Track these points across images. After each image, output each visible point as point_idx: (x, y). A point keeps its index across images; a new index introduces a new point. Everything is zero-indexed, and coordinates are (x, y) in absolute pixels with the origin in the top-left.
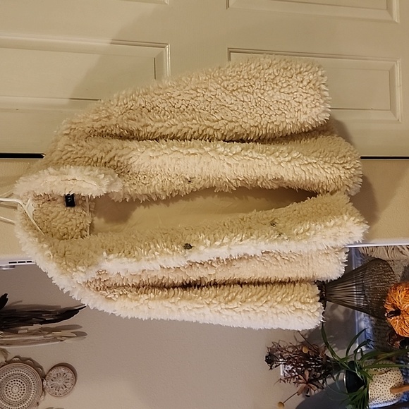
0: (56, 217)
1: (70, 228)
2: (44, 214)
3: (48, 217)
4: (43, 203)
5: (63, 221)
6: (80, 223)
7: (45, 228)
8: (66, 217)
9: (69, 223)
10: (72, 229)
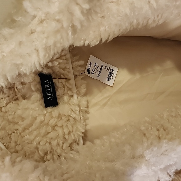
0: (30, 125)
1: (54, 143)
2: (10, 122)
3: (16, 127)
4: (7, 104)
5: (43, 131)
6: (69, 133)
7: (13, 144)
8: (48, 124)
9: (53, 135)
10: (58, 144)
